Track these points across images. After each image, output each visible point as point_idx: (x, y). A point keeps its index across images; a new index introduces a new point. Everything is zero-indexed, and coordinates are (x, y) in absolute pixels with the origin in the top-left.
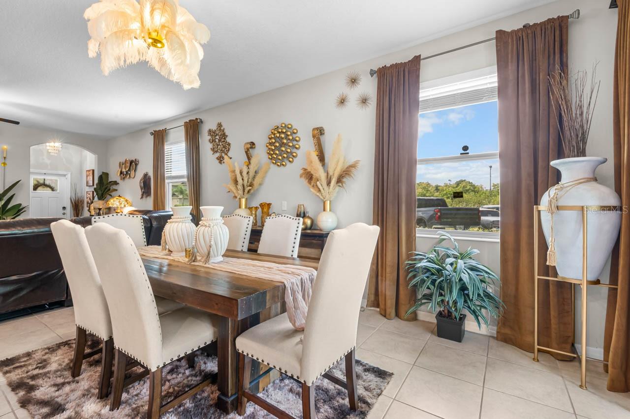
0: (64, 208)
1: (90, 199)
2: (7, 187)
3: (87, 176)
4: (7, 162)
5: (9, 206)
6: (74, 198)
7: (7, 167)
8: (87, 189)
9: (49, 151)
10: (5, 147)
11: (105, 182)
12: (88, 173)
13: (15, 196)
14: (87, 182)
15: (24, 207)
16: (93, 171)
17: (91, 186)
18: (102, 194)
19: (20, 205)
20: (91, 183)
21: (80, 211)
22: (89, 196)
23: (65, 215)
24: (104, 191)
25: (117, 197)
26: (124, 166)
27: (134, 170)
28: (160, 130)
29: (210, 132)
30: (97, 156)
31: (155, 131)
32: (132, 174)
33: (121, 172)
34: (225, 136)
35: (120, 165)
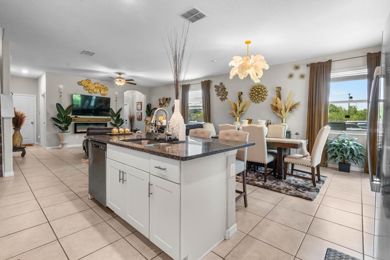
0: (126, 120)
1: (139, 116)
3: (137, 105)
6: (130, 115)
7: (117, 102)
8: (137, 111)
10: (117, 93)
11: (151, 109)
12: (138, 103)
14: (137, 108)
16: (141, 102)
18: (150, 114)
19: (121, 119)
20: (140, 109)
21: (133, 122)
22: (138, 114)
23: (127, 124)
25: (162, 116)
26: (162, 101)
27: (169, 103)
28: (185, 85)
29: (216, 86)
30: (146, 96)
31: (183, 85)
32: (167, 104)
33: (160, 104)
34: (225, 89)
35: (159, 100)
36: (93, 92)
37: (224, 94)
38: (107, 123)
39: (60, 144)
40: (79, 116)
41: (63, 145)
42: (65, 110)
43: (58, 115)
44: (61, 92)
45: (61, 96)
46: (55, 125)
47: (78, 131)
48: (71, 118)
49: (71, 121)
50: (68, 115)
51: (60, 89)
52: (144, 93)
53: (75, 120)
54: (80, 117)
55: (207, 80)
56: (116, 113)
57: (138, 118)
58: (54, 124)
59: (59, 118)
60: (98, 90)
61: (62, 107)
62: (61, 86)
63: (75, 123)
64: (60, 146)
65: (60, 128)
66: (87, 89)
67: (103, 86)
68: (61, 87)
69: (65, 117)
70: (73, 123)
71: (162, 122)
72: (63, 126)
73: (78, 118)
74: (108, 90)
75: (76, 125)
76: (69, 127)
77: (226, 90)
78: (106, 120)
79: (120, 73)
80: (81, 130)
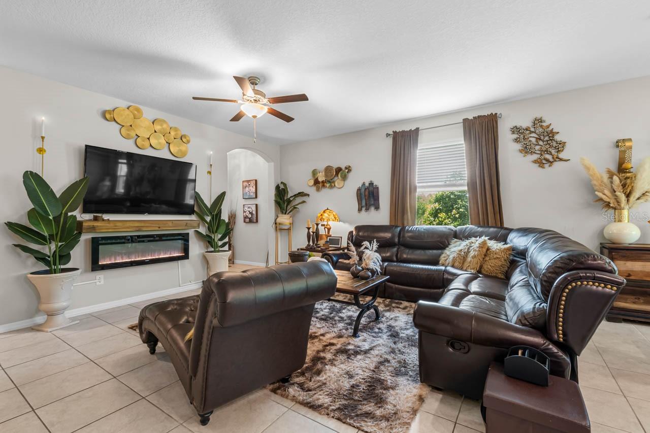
10: (211, 153)
16: (256, 181)
26: (322, 174)
27: (344, 178)
28: (403, 132)
29: (516, 130)
30: (272, 164)
31: (395, 132)
32: (338, 182)
33: (316, 182)
34: (552, 134)
35: (314, 173)
36: (147, 143)
37: (550, 150)
38: (188, 234)
39: (38, 311)
40: (106, 217)
41: (51, 314)
42: (58, 196)
43: (31, 214)
44: (43, 138)
45: (41, 150)
46: (19, 250)
47: (102, 262)
48: (80, 224)
49: (80, 233)
50: (70, 214)
51: (37, 126)
52: (267, 158)
53: (92, 229)
54: (108, 220)
55: (486, 113)
56: (209, 206)
58: (16, 245)
59: (33, 224)
60: (163, 141)
61: (49, 187)
63: (93, 238)
64: (40, 319)
65: (41, 258)
66: (128, 134)
67: (176, 129)
68: (43, 118)
69: (57, 219)
70: (85, 237)
71: (328, 227)
72: (49, 249)
73: (103, 220)
74: (188, 142)
75: (96, 244)
76: (71, 252)
77: (557, 137)
78: (185, 224)
79: (257, 78)
80: (113, 259)
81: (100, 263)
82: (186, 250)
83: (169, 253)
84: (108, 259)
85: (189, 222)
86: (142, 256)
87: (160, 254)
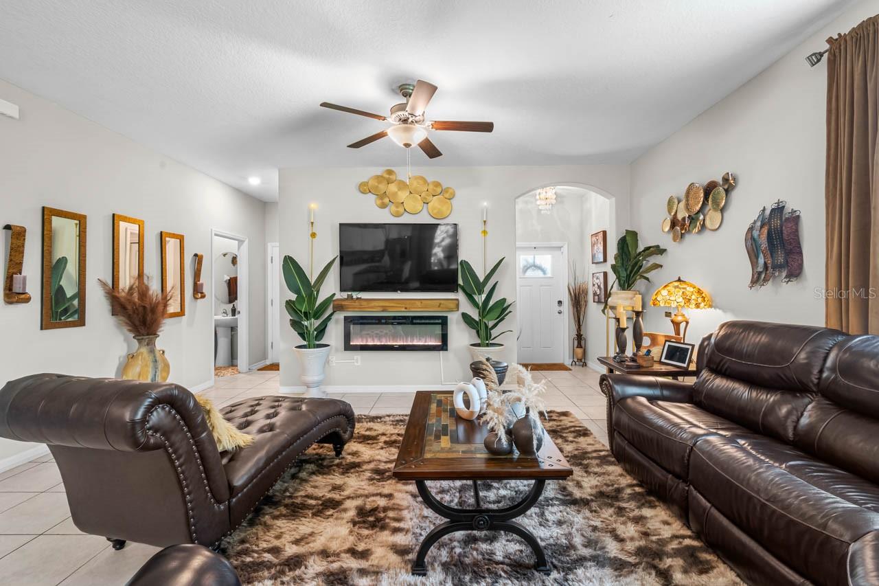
0: (560, 303)
1: (599, 287)
2: (488, 272)
3: (593, 245)
4: (487, 230)
5: (491, 303)
6: (573, 285)
7: (488, 236)
8: (594, 269)
9: (540, 208)
10: (485, 204)
11: (633, 253)
12: (594, 239)
13: (497, 286)
14: (593, 256)
15: (509, 305)
16: (605, 233)
17: (601, 263)
18: (628, 277)
19: (504, 300)
20: (600, 257)
21: (583, 309)
22: (597, 281)
23: (562, 314)
24: (631, 272)
25: (676, 284)
26: (682, 205)
32: (712, 218)
33: (675, 223)
35: (670, 204)
38: (447, 317)
40: (359, 295)
41: (309, 386)
44: (312, 224)
45: (313, 235)
47: (354, 343)
49: (334, 312)
53: (347, 308)
54: (360, 298)
56: (481, 278)
57: (595, 294)
58: (290, 321)
60: (420, 202)
62: (313, 206)
63: (346, 318)
66: (383, 203)
67: (436, 184)
70: (339, 316)
71: (679, 319)
73: (356, 299)
74: (453, 197)
75: (349, 321)
76: (327, 329)
78: (438, 304)
79: (406, 85)
80: (365, 340)
81: (351, 343)
82: (444, 338)
83: (423, 340)
84: (360, 340)
85: (442, 302)
86: (393, 341)
87: (413, 340)
